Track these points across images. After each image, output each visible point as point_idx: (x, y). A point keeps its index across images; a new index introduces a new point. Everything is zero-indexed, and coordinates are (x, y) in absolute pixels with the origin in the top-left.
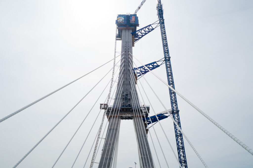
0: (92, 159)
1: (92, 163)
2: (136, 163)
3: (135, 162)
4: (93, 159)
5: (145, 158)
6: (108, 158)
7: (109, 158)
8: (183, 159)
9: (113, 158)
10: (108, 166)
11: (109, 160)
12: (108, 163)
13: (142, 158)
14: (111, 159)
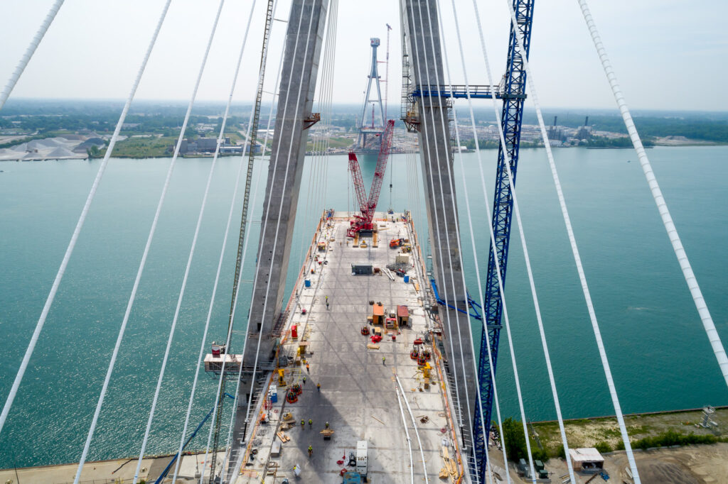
0: (268, 10)
1: (267, 20)
2: (389, 27)
3: (387, 25)
4: (271, 11)
5: (416, 9)
6: (311, 7)
7: (315, 6)
8: (525, 13)
9: (327, 8)
10: (314, 29)
11: (314, 15)
12: (313, 21)
13: (408, 8)
14: (322, 10)
